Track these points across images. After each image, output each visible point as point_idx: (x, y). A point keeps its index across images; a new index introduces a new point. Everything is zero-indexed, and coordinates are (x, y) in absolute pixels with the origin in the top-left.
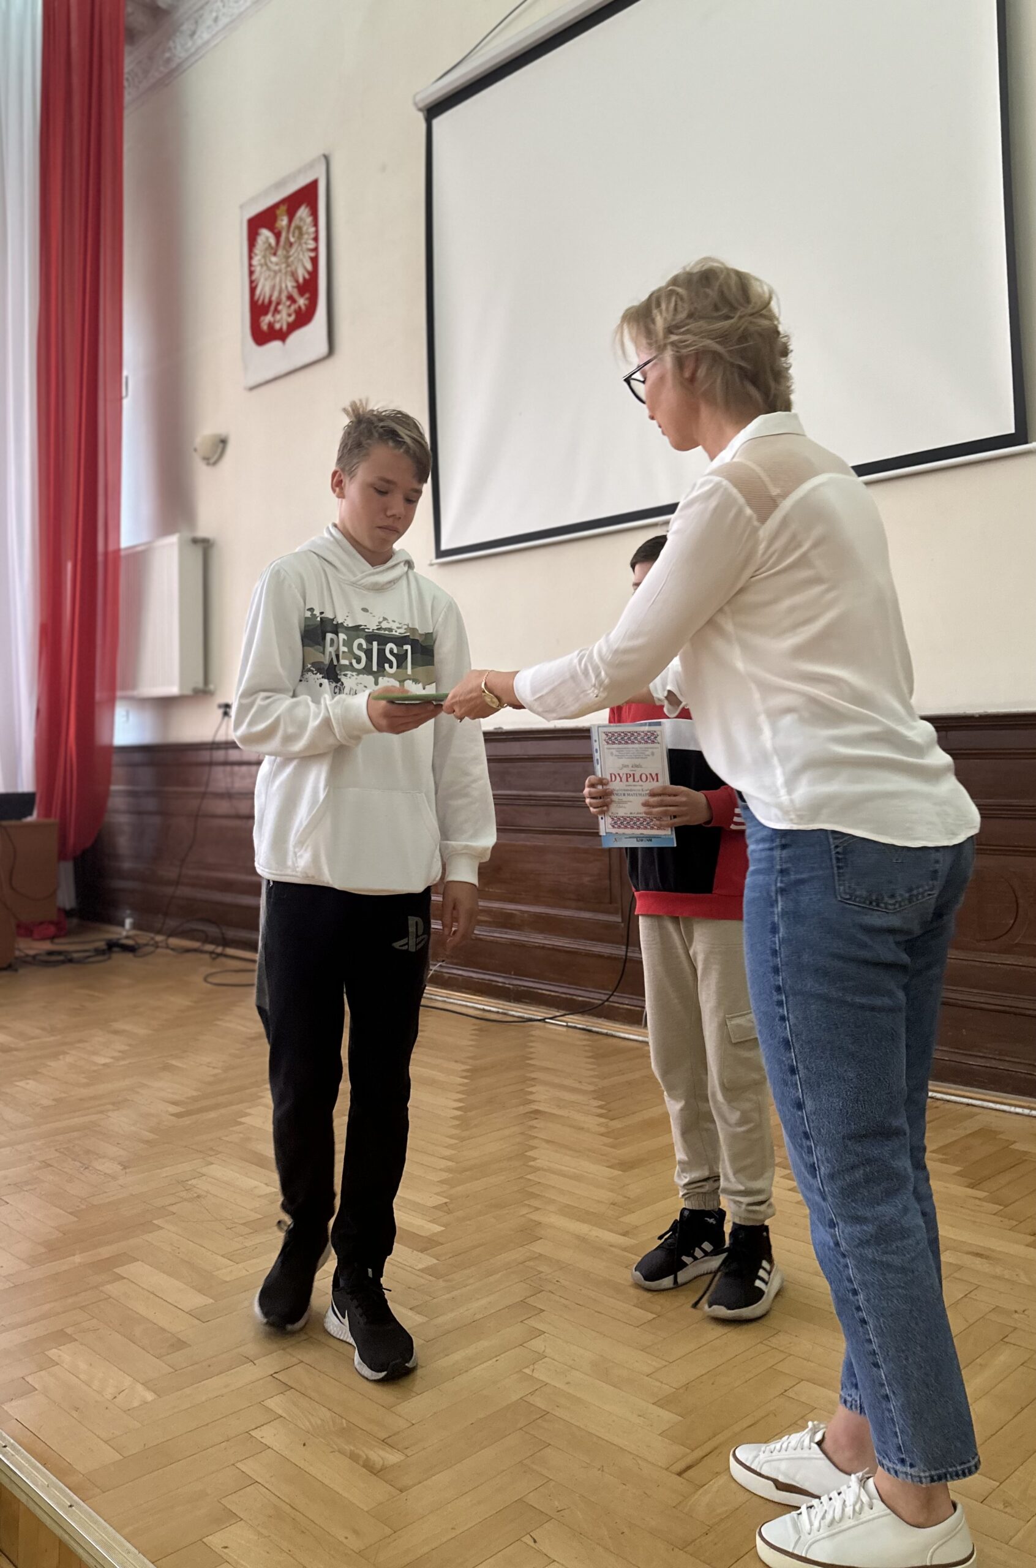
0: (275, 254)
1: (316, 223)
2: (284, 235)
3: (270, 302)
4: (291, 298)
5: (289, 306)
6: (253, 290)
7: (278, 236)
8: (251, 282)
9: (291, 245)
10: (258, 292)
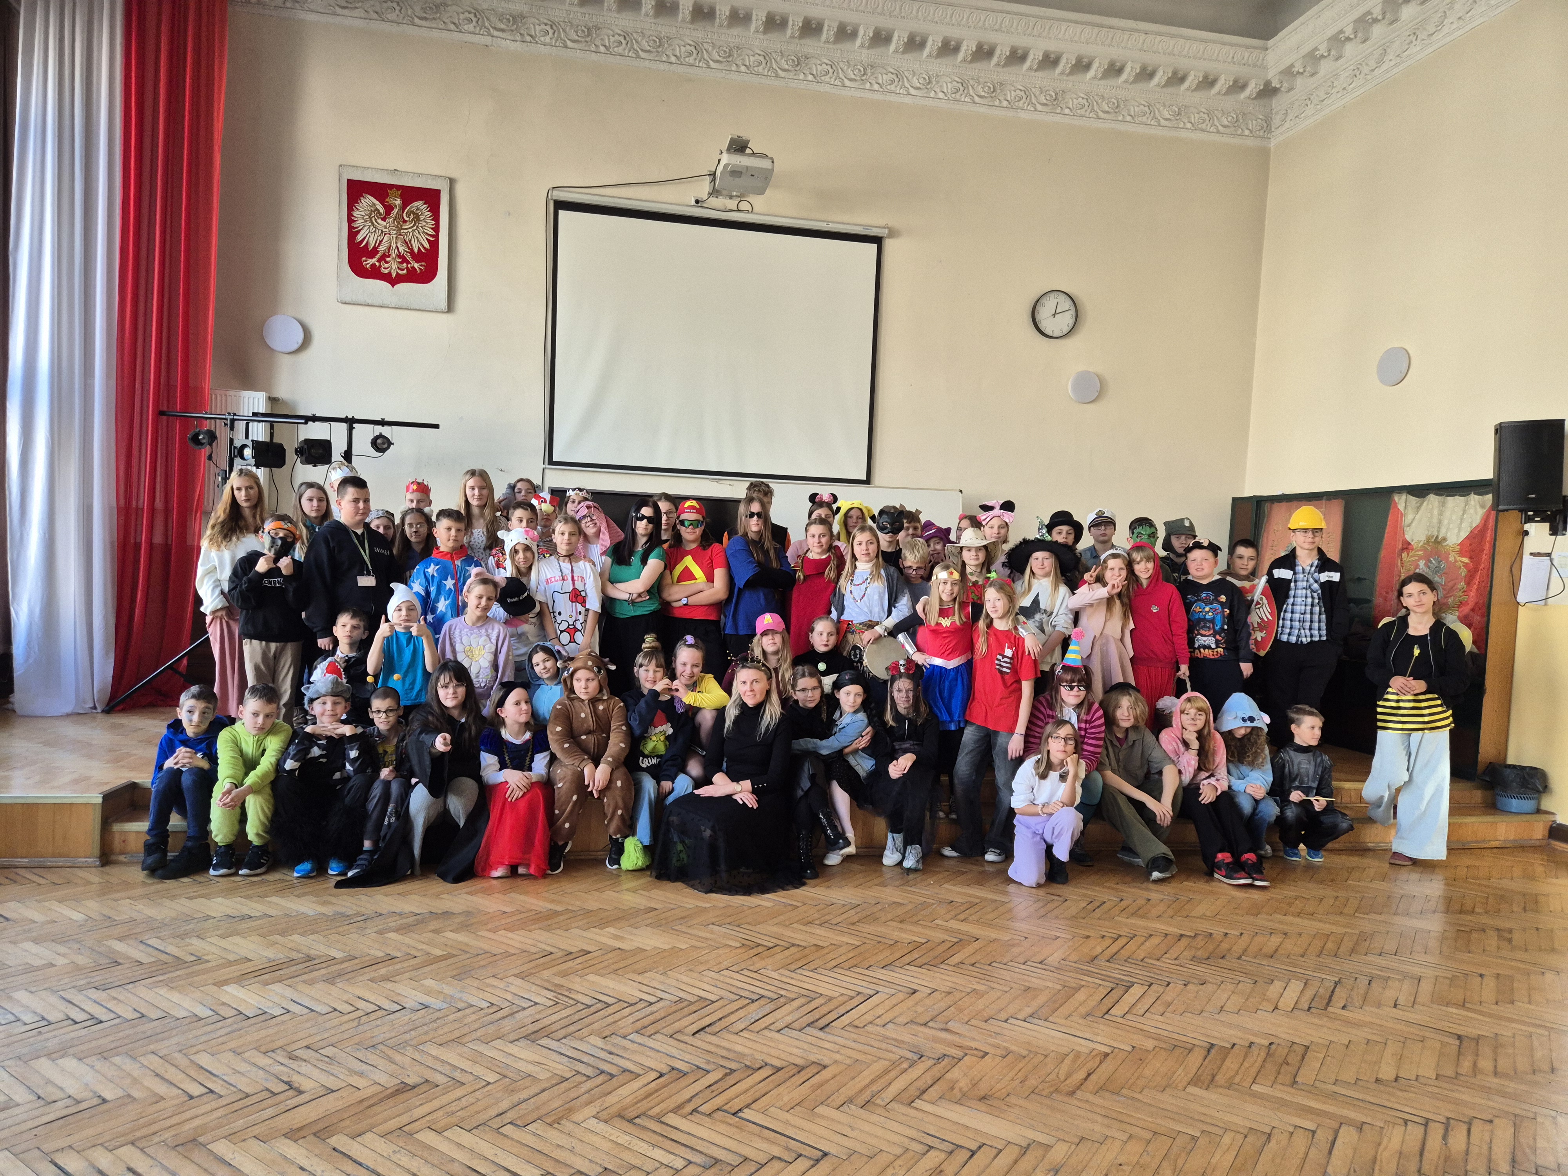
0: (384, 219)
1: (436, 218)
2: (396, 211)
3: (375, 251)
4: (399, 256)
5: (402, 263)
6: (352, 233)
7: (389, 209)
8: (350, 228)
9: (405, 222)
10: (360, 237)
